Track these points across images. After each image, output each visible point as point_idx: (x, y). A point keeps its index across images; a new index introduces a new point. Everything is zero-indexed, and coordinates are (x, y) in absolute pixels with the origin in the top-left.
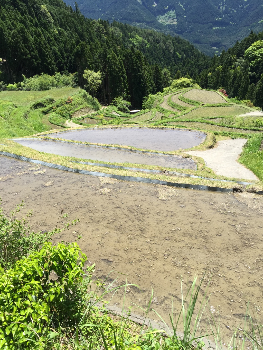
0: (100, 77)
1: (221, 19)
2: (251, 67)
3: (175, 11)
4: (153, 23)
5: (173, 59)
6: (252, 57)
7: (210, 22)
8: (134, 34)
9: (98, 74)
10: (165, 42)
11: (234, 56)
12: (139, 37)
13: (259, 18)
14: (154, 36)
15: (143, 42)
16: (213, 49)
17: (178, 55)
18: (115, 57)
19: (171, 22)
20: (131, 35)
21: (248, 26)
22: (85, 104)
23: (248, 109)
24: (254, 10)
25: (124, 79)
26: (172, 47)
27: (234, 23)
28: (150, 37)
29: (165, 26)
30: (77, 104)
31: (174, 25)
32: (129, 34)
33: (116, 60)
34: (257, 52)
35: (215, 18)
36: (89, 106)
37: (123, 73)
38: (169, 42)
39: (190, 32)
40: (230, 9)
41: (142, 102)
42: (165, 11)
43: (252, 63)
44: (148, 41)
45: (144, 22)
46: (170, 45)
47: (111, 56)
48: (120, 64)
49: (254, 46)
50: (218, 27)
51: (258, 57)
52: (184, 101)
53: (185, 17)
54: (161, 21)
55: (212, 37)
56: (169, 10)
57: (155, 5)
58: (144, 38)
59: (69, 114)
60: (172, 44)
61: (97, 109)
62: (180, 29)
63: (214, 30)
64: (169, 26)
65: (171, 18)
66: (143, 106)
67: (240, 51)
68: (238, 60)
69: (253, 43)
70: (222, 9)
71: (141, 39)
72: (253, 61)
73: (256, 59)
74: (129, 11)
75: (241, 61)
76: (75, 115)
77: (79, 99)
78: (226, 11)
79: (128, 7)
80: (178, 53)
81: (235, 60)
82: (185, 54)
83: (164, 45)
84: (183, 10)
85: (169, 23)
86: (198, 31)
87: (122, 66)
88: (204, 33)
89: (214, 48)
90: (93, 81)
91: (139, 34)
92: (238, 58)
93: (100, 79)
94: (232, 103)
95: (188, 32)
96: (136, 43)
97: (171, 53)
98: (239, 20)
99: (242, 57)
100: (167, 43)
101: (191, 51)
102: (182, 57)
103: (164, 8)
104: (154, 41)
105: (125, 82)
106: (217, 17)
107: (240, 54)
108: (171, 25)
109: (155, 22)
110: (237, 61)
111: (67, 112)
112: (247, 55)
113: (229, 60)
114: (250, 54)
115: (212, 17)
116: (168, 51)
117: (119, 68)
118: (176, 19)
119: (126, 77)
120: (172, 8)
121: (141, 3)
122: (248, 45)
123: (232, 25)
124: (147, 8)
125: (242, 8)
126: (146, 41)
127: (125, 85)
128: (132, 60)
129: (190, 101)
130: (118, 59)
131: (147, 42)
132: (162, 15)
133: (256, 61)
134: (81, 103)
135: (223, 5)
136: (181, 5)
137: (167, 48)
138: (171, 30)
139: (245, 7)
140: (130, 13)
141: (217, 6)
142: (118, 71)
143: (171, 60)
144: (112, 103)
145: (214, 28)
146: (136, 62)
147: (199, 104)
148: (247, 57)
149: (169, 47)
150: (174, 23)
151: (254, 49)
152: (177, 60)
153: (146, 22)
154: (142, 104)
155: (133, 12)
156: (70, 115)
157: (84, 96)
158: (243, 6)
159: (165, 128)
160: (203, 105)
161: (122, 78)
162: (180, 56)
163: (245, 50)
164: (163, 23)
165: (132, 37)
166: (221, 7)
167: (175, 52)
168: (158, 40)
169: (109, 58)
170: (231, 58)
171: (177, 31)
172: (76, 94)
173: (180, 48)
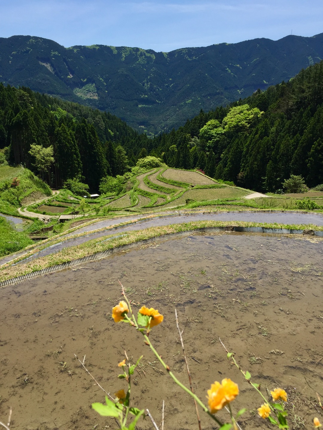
0: (52, 153)
1: (146, 96)
2: (209, 147)
3: (94, 84)
4: (70, 96)
5: (104, 136)
6: (209, 136)
7: (135, 100)
8: (56, 107)
9: (49, 150)
10: (94, 117)
11: (188, 135)
12: (62, 110)
13: (186, 97)
14: (80, 110)
15: (67, 116)
16: (141, 128)
17: (110, 133)
18: (65, 130)
19: (91, 97)
20: (52, 107)
21: (176, 105)
22: (35, 188)
23: (245, 191)
24: (180, 89)
25: (77, 157)
26: (103, 123)
27: (161, 102)
28: (75, 111)
29: (85, 100)
30: (25, 188)
31: (95, 100)
32: (50, 106)
33: (67, 134)
34: (213, 132)
35: (141, 95)
36: (39, 189)
37: (76, 149)
38: (99, 118)
39: (114, 109)
40: (155, 86)
41: (100, 184)
42: (82, 85)
43: (210, 143)
44: (74, 115)
45: (58, 94)
46: (99, 121)
47: (60, 129)
48: (71, 139)
49: (209, 125)
50: (144, 105)
51: (215, 136)
52: (166, 182)
53: (106, 91)
54: (79, 94)
55: (139, 115)
56: (87, 83)
57: (70, 76)
58: (68, 111)
59: (18, 200)
60: (102, 120)
61: (49, 194)
62: (102, 105)
63: (140, 108)
64: (89, 100)
65: (90, 92)
66: (101, 189)
67: (194, 130)
68: (193, 139)
69: (207, 122)
70: (147, 86)
71: (65, 113)
72: (210, 140)
73: (213, 139)
74: (39, 80)
75: (196, 141)
76: (24, 201)
77: (26, 181)
78: (151, 89)
79: (38, 76)
80: (109, 131)
81: (190, 139)
82: (117, 131)
83: (92, 120)
84: (104, 85)
85: (88, 97)
86: (123, 108)
87: (74, 142)
88: (130, 111)
89: (141, 126)
90: (44, 159)
91: (62, 106)
92: (193, 137)
93: (52, 156)
94: (224, 185)
95: (111, 108)
96: (59, 116)
97: (102, 130)
98: (166, 99)
99: (197, 136)
100: (97, 119)
101: (124, 129)
102: (115, 135)
103: (81, 81)
104: (81, 116)
105: (78, 161)
106: (142, 95)
107: (195, 133)
108: (91, 99)
109: (72, 95)
110: (191, 141)
111: (14, 198)
112: (203, 135)
113: (183, 139)
114: (206, 132)
115: (137, 94)
116: (99, 127)
117: (70, 143)
118: (96, 94)
119: (79, 154)
120: (90, 81)
121: (53, 73)
122: (201, 124)
123: (159, 103)
124: (61, 78)
125: (167, 86)
126: (71, 115)
127: (78, 164)
128: (85, 134)
129: (176, 183)
130: (69, 133)
131: (72, 117)
132: (80, 88)
133: (213, 141)
134: (29, 186)
135: (147, 82)
136: (101, 79)
137: (96, 124)
138: (91, 105)
139: (171, 86)
140: (40, 83)
141: (141, 83)
142: (71, 147)
143: (102, 138)
144: (65, 186)
145: (140, 106)
146: (90, 138)
147: (188, 185)
148: (202, 137)
149: (99, 123)
150: (94, 98)
151: (210, 128)
152: (109, 138)
153: (61, 94)
154: (100, 187)
155: (43, 82)
156: (19, 202)
157: (31, 177)
158: (169, 85)
159: (272, 211)
160: (193, 187)
161: (75, 156)
162: (112, 133)
163: (200, 129)
164: (81, 96)
165: (54, 110)
166: (146, 84)
167: (106, 128)
168: (85, 115)
169: (58, 130)
170: (185, 137)
171: (98, 106)
172: (21, 175)
173: (112, 124)
